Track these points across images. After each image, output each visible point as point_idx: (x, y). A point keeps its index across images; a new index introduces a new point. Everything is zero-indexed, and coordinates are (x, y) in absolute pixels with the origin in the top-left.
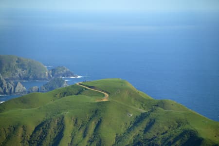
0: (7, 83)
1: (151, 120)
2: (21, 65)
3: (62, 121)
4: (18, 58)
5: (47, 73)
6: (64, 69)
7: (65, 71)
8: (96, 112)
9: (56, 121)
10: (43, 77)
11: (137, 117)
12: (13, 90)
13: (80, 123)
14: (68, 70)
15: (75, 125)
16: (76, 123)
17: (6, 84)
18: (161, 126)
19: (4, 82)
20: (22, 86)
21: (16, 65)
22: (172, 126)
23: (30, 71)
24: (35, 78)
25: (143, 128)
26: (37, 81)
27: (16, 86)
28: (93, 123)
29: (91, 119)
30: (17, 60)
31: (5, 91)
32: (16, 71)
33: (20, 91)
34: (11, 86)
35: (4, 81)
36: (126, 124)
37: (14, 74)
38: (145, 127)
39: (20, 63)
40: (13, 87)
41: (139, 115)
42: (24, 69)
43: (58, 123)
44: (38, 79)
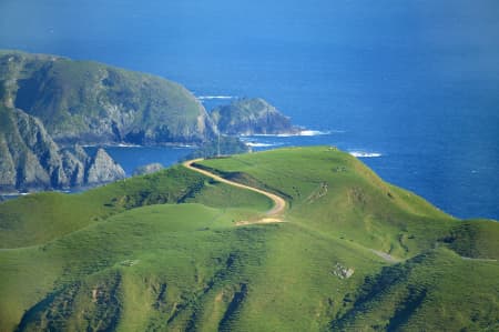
0: (61, 151)
1: (412, 290)
2: (119, 94)
3: (113, 292)
4: (111, 72)
5: (200, 119)
6: (261, 106)
7: (261, 113)
8: (230, 262)
9: (95, 292)
10: (187, 133)
11: (367, 279)
12: (80, 175)
13: (173, 297)
14: (273, 110)
15: (156, 306)
16: (161, 297)
17: (60, 157)
18: (444, 313)
19: (54, 150)
20: (110, 160)
21: (102, 93)
22: (483, 312)
23: (146, 114)
24: (164, 137)
25: (383, 318)
26: (169, 144)
27: (93, 161)
28: (219, 298)
29: (211, 284)
30: (105, 76)
31: (54, 177)
32: (103, 114)
33: (106, 178)
34: (74, 161)
35: (54, 144)
36: (330, 302)
37: (96, 122)
38: (391, 313)
39: (116, 88)
40: (81, 165)
41: (375, 271)
42: (128, 106)
43: (100, 299)
44: (172, 140)
